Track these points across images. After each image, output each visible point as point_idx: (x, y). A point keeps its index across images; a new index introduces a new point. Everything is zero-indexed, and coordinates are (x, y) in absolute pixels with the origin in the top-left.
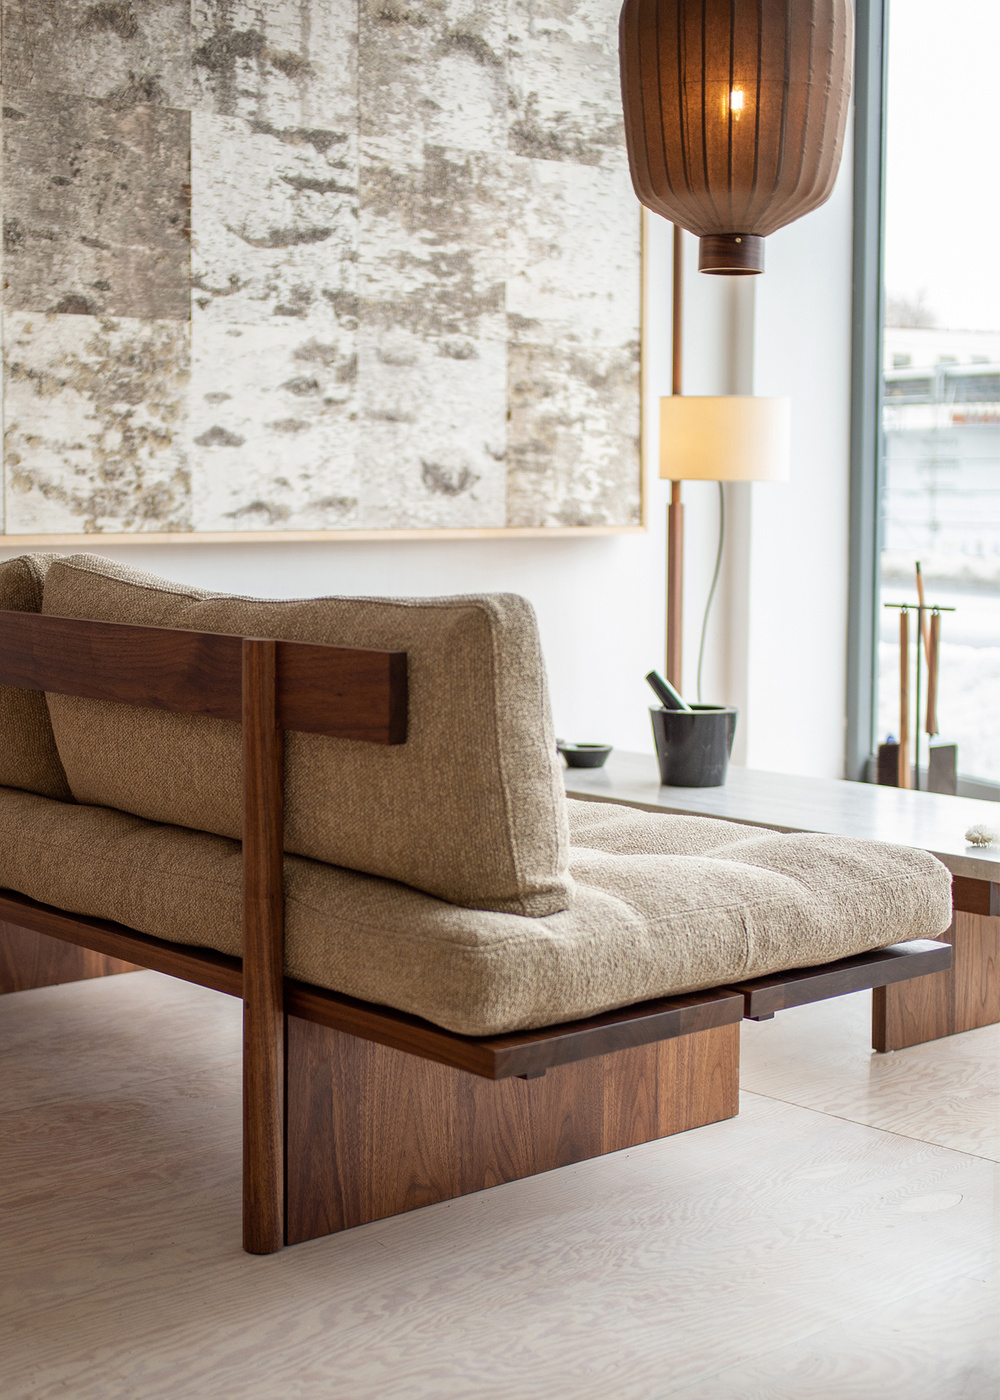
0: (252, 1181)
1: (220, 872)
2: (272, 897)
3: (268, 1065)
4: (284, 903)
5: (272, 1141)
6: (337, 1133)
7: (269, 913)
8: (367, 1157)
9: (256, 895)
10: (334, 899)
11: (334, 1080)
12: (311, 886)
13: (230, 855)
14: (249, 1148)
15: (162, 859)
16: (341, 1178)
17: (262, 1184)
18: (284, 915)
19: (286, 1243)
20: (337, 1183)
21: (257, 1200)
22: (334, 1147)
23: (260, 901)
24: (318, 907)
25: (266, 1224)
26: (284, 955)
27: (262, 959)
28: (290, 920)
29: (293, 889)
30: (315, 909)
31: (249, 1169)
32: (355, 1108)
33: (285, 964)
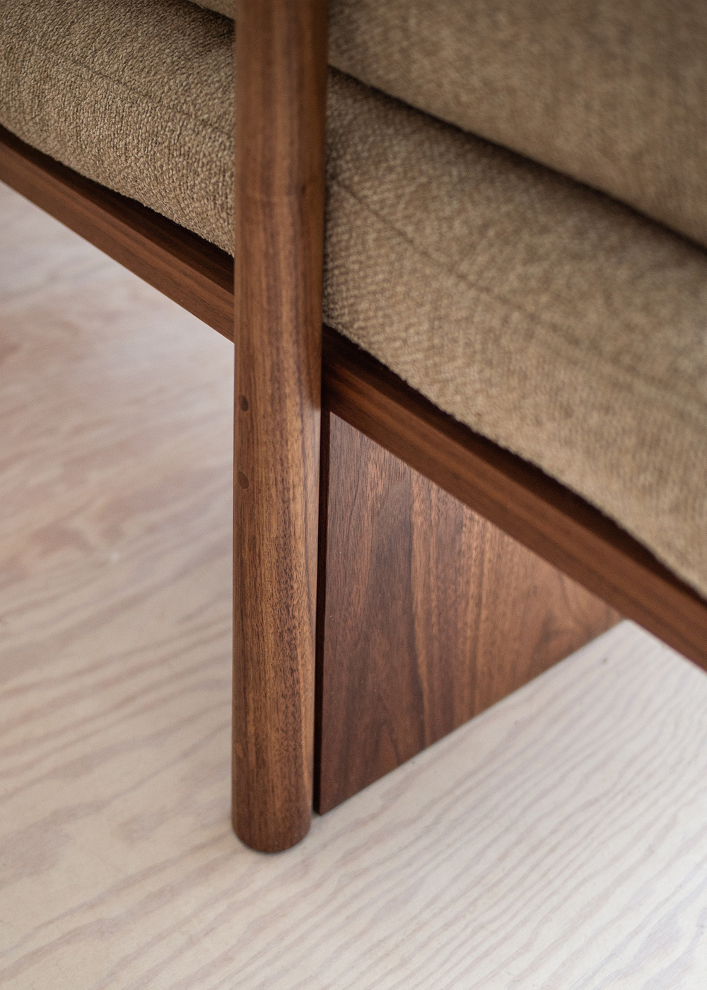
0: (251, 729)
1: (187, 91)
2: (301, 190)
3: (287, 522)
4: (327, 195)
5: (294, 659)
6: (419, 595)
7: (293, 224)
8: (470, 618)
9: (267, 187)
10: (450, 220)
11: (417, 506)
12: (390, 169)
13: (207, 49)
14: (245, 677)
15: (79, 31)
16: (423, 670)
17: (274, 736)
18: (326, 218)
19: (318, 809)
20: (415, 680)
21: (262, 763)
22: (411, 623)
23: (275, 199)
24: (410, 230)
25: (278, 805)
26: (323, 295)
27: (278, 318)
28: (340, 233)
29: (346, 168)
30: (401, 234)
31: (246, 705)
32: (454, 540)
33: (325, 312)
